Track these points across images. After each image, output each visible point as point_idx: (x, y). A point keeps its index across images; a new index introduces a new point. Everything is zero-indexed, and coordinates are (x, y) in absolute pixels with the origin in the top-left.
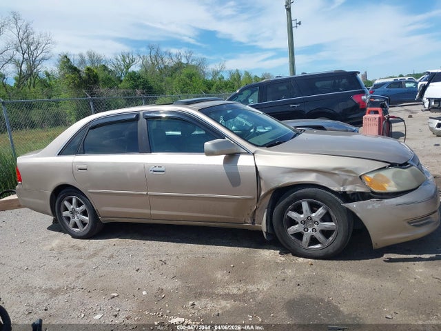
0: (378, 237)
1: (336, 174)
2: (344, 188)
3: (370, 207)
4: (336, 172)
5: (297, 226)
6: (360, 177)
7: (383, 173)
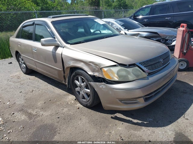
0: (105, 104)
1: (90, 65)
2: (94, 74)
3: (101, 87)
4: (91, 64)
5: (77, 88)
6: (101, 69)
7: (112, 68)
